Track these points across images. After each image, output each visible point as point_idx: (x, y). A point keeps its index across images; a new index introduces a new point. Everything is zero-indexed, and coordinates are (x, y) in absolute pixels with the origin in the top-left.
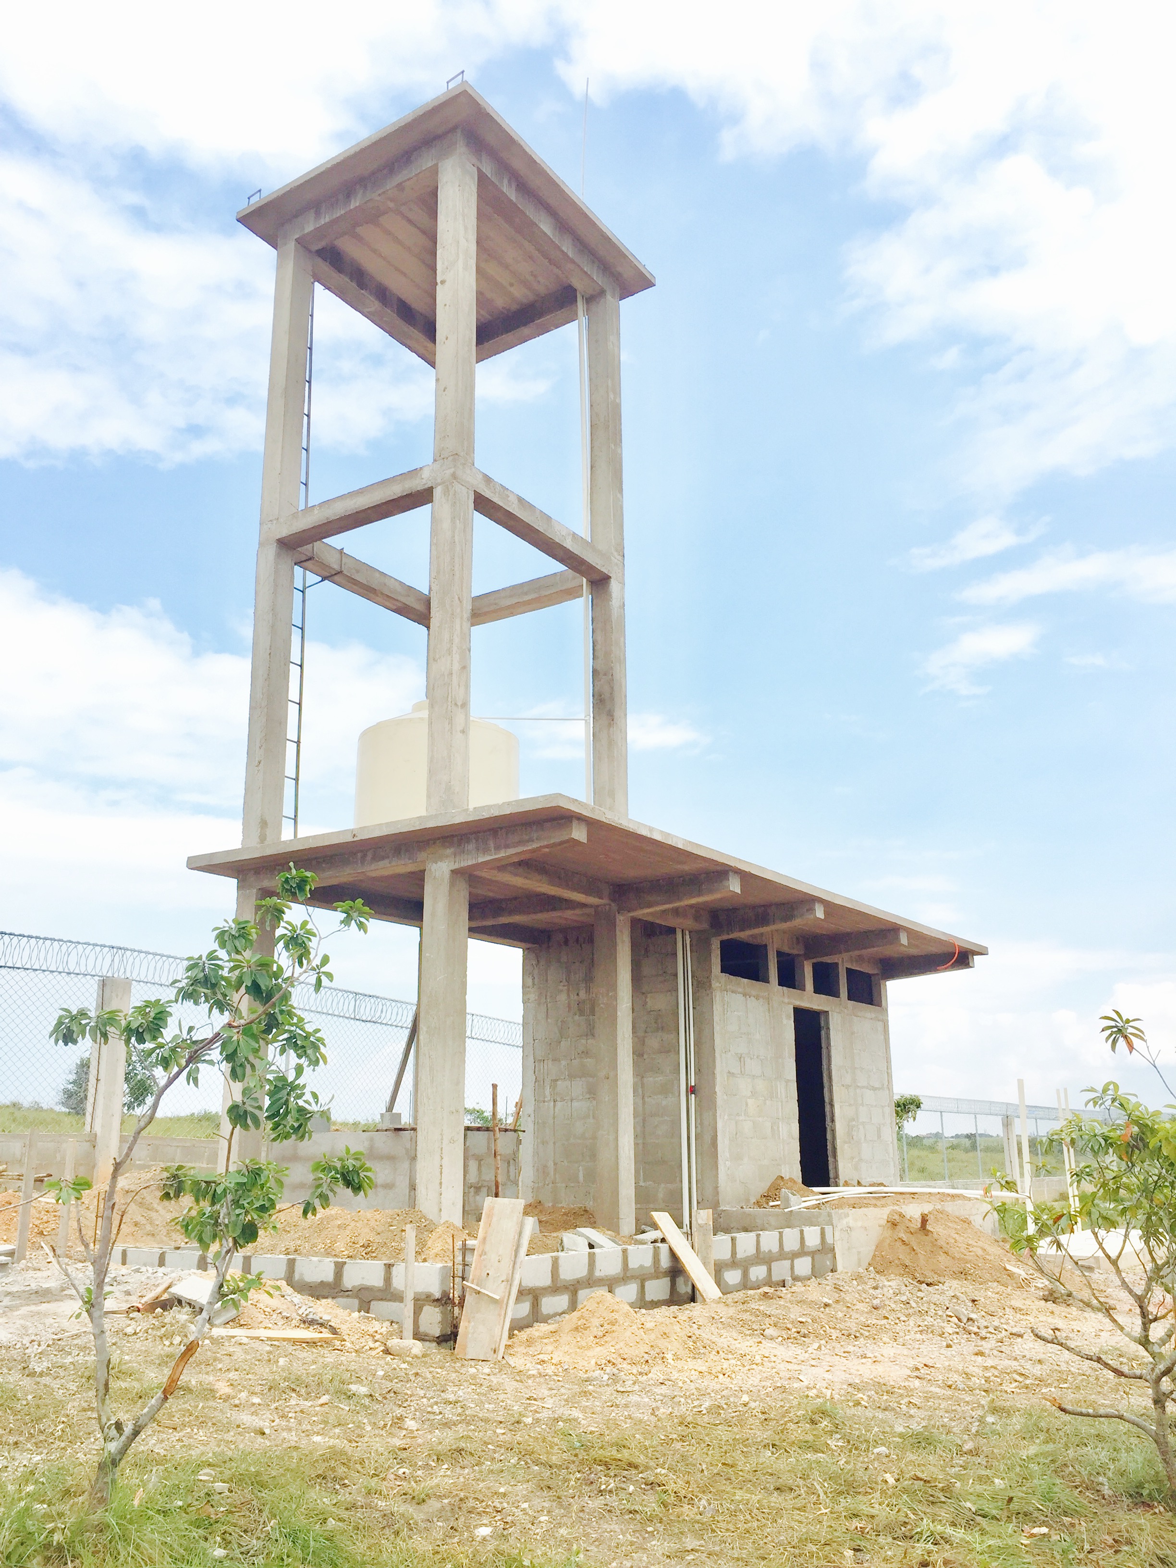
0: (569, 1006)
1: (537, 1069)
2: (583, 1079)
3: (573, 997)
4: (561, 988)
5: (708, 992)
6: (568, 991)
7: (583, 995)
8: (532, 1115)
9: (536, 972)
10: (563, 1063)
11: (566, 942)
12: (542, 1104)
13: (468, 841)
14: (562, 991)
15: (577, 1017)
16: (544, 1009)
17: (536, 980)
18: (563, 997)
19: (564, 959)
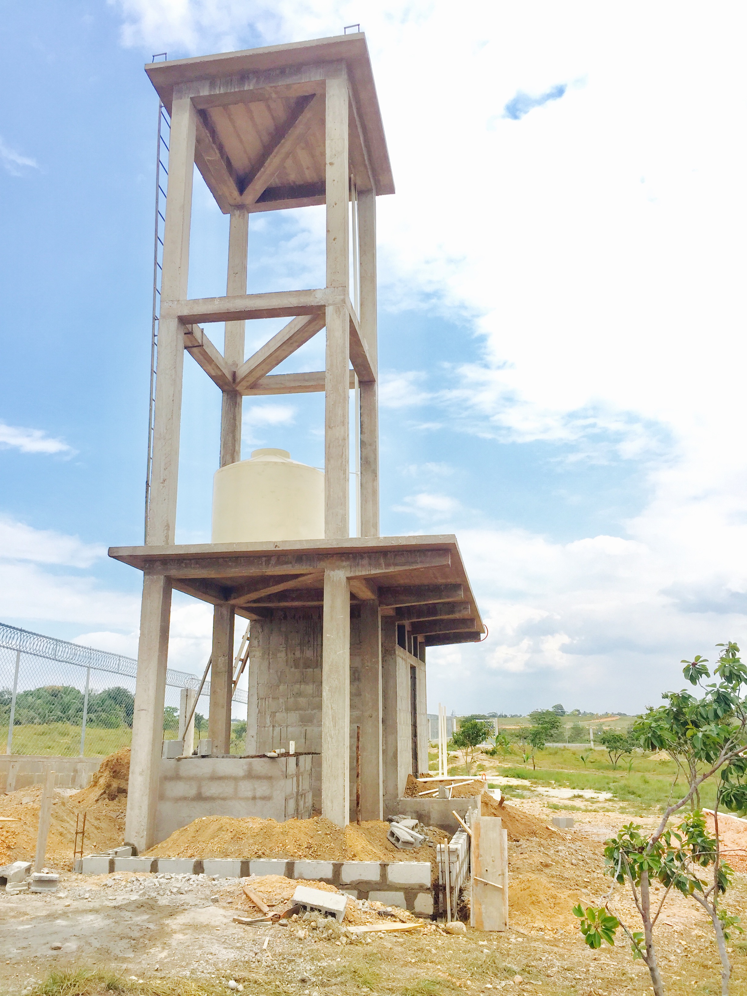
0: (287, 661)
1: (259, 704)
2: (297, 712)
3: (290, 656)
4: (281, 649)
5: (393, 656)
6: (286, 650)
7: (298, 654)
8: (255, 737)
9: (261, 637)
10: (281, 700)
11: (285, 618)
12: (263, 729)
13: (362, 558)
14: (282, 651)
15: (293, 669)
16: (266, 663)
17: (261, 643)
18: (282, 655)
19: (283, 629)
